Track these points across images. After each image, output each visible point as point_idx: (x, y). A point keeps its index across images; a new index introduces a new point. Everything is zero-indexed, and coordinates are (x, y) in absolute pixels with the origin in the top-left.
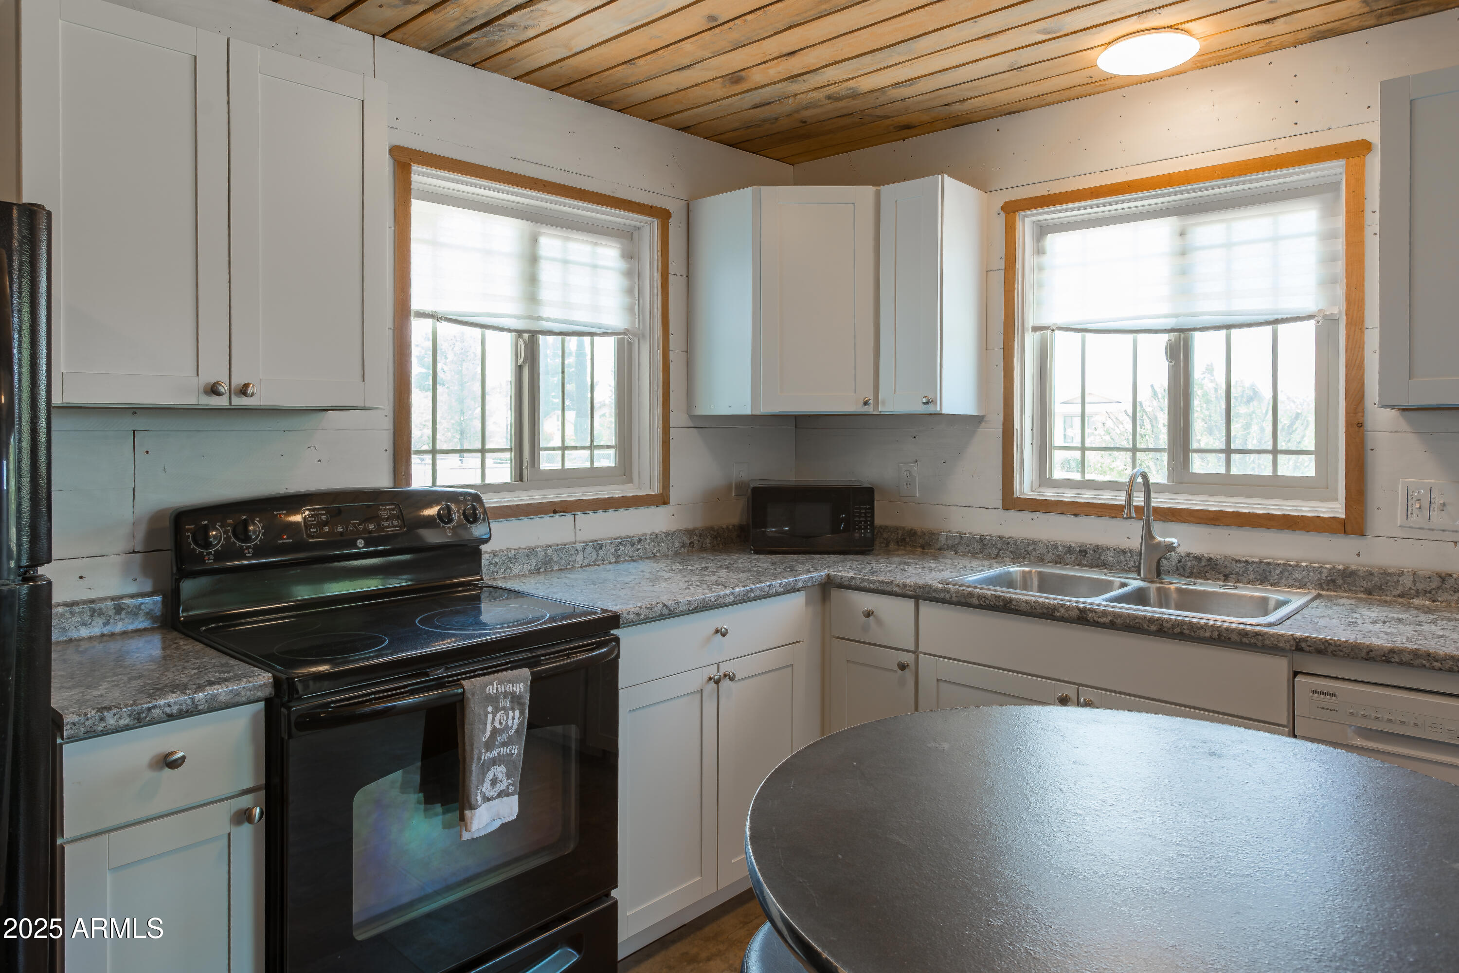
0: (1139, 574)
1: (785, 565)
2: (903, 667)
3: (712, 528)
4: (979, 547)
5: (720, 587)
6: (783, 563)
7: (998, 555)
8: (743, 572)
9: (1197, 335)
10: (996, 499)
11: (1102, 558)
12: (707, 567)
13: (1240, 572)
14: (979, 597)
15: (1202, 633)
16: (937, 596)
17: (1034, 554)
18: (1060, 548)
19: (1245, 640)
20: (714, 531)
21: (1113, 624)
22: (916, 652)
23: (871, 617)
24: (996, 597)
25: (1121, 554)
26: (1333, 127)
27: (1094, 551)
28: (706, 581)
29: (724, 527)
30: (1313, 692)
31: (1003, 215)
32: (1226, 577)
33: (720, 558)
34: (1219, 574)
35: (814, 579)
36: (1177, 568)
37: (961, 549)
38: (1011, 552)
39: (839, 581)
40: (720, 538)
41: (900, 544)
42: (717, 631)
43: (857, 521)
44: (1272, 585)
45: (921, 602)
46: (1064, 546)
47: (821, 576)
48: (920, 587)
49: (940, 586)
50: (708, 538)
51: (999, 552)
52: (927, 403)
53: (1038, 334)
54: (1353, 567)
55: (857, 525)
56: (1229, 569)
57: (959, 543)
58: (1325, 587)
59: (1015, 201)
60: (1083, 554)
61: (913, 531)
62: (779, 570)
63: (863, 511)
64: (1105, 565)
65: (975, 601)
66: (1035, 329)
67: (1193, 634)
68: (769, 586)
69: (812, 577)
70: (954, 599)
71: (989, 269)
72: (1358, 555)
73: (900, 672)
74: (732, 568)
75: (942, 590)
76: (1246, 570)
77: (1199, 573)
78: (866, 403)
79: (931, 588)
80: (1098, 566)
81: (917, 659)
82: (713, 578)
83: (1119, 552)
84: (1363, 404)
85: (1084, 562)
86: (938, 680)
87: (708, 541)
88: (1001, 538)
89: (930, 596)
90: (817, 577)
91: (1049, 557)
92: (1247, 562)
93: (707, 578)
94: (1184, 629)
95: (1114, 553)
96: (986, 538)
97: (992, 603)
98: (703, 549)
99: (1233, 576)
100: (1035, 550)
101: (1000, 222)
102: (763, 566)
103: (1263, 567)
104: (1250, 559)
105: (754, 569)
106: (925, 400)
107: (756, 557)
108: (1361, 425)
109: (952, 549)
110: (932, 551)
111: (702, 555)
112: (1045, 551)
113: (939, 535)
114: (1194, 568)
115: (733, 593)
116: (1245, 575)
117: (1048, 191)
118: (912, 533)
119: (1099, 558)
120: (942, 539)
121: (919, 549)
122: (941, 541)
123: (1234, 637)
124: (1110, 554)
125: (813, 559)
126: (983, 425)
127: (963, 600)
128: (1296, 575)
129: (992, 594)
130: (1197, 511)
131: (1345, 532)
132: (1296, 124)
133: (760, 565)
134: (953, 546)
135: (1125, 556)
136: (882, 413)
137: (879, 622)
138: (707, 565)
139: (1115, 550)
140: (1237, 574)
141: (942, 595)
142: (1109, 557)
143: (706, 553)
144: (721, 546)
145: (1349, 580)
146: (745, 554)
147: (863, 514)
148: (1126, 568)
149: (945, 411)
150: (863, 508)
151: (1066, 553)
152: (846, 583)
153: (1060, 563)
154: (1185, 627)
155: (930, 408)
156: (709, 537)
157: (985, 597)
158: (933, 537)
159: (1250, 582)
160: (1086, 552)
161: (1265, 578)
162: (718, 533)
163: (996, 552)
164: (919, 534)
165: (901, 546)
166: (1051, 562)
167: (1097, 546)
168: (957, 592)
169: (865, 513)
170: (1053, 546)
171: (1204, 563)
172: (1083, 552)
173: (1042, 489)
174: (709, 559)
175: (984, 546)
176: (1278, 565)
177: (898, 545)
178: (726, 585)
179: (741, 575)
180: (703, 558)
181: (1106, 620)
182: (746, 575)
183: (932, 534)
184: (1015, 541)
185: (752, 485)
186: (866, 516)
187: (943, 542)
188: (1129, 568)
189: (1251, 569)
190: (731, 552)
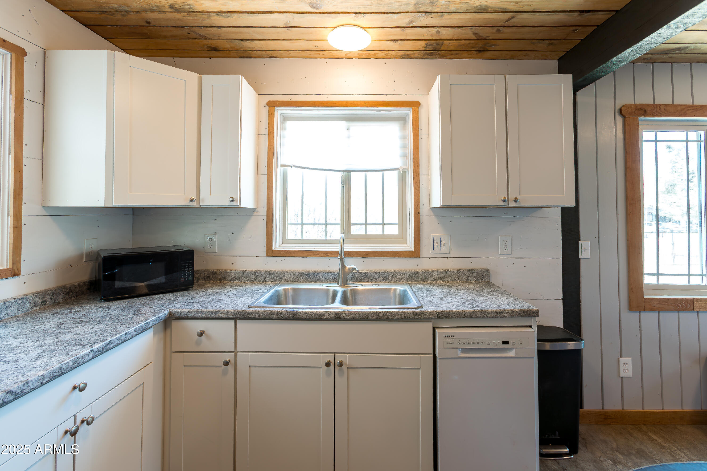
0: (338, 284)
1: (134, 309)
2: (226, 363)
3: (65, 287)
4: (254, 277)
5: (77, 347)
6: (131, 307)
7: (264, 281)
8: (98, 323)
9: (352, 174)
10: (263, 250)
11: (318, 277)
12: (61, 324)
13: (377, 278)
14: (277, 313)
15: (397, 317)
16: (250, 316)
17: (283, 278)
18: (297, 274)
19: (416, 317)
20: (67, 289)
21: (354, 319)
22: (235, 352)
23: (204, 335)
24: (288, 312)
25: (327, 274)
26: (407, 94)
27: (314, 274)
28: (62, 341)
29: (76, 284)
30: (445, 336)
31: (267, 107)
32: (371, 280)
33: (73, 311)
34: (369, 279)
35: (160, 318)
36: (351, 278)
37: (244, 279)
38: (271, 278)
39: (178, 315)
40: (72, 293)
41: (206, 280)
42: (75, 388)
43: (183, 271)
44: (389, 282)
45: (239, 321)
46: (299, 273)
47: (165, 314)
48: (238, 313)
49: (251, 310)
50: (60, 295)
51: (265, 279)
52: (232, 201)
53: (283, 168)
54: (417, 270)
55: (183, 273)
56: (373, 277)
57: (242, 276)
58: (409, 280)
59: (274, 101)
60: (309, 276)
61: (215, 272)
62: (130, 315)
63: (187, 264)
64: (319, 280)
65: (275, 316)
66: (282, 166)
67: (393, 318)
68: (126, 334)
69: (159, 317)
70: (261, 317)
71: (259, 134)
72: (418, 265)
73: (223, 367)
74: (86, 320)
75: (253, 312)
76: (379, 276)
77: (360, 280)
78: (192, 201)
79: (246, 312)
80: (315, 281)
81: (235, 356)
82: (68, 336)
83: (326, 273)
84: (419, 205)
85: (309, 280)
86: (250, 366)
87: (60, 297)
88: (266, 271)
89: (245, 317)
90: (162, 316)
91: (291, 279)
92: (379, 273)
93: (63, 338)
94: (389, 316)
95: (323, 274)
96: (257, 272)
97: (285, 316)
98: (55, 304)
99: (374, 279)
100: (284, 276)
101: (265, 111)
102: (114, 313)
103: (386, 274)
104: (381, 271)
105: (107, 318)
106: (231, 199)
107: (106, 304)
108: (419, 213)
109: (238, 279)
110: (226, 282)
111: (55, 311)
112: (289, 276)
113: (230, 273)
114: (358, 277)
115: (92, 351)
116: (379, 278)
117: (290, 99)
118: (214, 273)
119: (316, 277)
120: (232, 275)
121: (218, 282)
122: (231, 276)
123: (412, 316)
124: (321, 274)
125: (154, 299)
126: (255, 213)
127: (267, 317)
128: (398, 276)
129: (285, 311)
130: (359, 251)
131: (414, 257)
132: (394, 90)
133: (112, 313)
134: (239, 278)
135: (328, 275)
136: (201, 207)
137: (209, 337)
138: (61, 320)
139: (323, 272)
140: (376, 279)
141: (253, 315)
142: (321, 276)
143: (59, 308)
144: (73, 298)
145: (416, 276)
146: (96, 303)
147: (187, 267)
148: (329, 281)
149: (242, 206)
150: (187, 263)
151: (300, 276)
152: (184, 316)
153: (297, 281)
154: (389, 315)
155: (234, 204)
156: (62, 294)
157: (281, 313)
158: (227, 274)
159: (381, 281)
160: (309, 275)
161: (387, 279)
162: (70, 290)
163: (263, 279)
164: (218, 273)
165: (207, 280)
166: (293, 282)
167: (315, 272)
168: (264, 312)
169: (188, 266)
170: (293, 274)
171: (362, 275)
172: (308, 275)
173: (283, 245)
174: (62, 314)
175: (257, 277)
176: (391, 273)
177: (205, 280)
178: (85, 343)
179: (97, 327)
180: (56, 313)
181: (350, 317)
182: (102, 325)
183: (226, 272)
184: (274, 272)
185: (103, 255)
186: (189, 268)
187: (233, 276)
188: (330, 280)
189: (381, 275)
190: (82, 303)
